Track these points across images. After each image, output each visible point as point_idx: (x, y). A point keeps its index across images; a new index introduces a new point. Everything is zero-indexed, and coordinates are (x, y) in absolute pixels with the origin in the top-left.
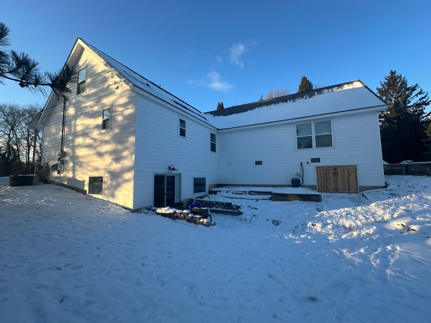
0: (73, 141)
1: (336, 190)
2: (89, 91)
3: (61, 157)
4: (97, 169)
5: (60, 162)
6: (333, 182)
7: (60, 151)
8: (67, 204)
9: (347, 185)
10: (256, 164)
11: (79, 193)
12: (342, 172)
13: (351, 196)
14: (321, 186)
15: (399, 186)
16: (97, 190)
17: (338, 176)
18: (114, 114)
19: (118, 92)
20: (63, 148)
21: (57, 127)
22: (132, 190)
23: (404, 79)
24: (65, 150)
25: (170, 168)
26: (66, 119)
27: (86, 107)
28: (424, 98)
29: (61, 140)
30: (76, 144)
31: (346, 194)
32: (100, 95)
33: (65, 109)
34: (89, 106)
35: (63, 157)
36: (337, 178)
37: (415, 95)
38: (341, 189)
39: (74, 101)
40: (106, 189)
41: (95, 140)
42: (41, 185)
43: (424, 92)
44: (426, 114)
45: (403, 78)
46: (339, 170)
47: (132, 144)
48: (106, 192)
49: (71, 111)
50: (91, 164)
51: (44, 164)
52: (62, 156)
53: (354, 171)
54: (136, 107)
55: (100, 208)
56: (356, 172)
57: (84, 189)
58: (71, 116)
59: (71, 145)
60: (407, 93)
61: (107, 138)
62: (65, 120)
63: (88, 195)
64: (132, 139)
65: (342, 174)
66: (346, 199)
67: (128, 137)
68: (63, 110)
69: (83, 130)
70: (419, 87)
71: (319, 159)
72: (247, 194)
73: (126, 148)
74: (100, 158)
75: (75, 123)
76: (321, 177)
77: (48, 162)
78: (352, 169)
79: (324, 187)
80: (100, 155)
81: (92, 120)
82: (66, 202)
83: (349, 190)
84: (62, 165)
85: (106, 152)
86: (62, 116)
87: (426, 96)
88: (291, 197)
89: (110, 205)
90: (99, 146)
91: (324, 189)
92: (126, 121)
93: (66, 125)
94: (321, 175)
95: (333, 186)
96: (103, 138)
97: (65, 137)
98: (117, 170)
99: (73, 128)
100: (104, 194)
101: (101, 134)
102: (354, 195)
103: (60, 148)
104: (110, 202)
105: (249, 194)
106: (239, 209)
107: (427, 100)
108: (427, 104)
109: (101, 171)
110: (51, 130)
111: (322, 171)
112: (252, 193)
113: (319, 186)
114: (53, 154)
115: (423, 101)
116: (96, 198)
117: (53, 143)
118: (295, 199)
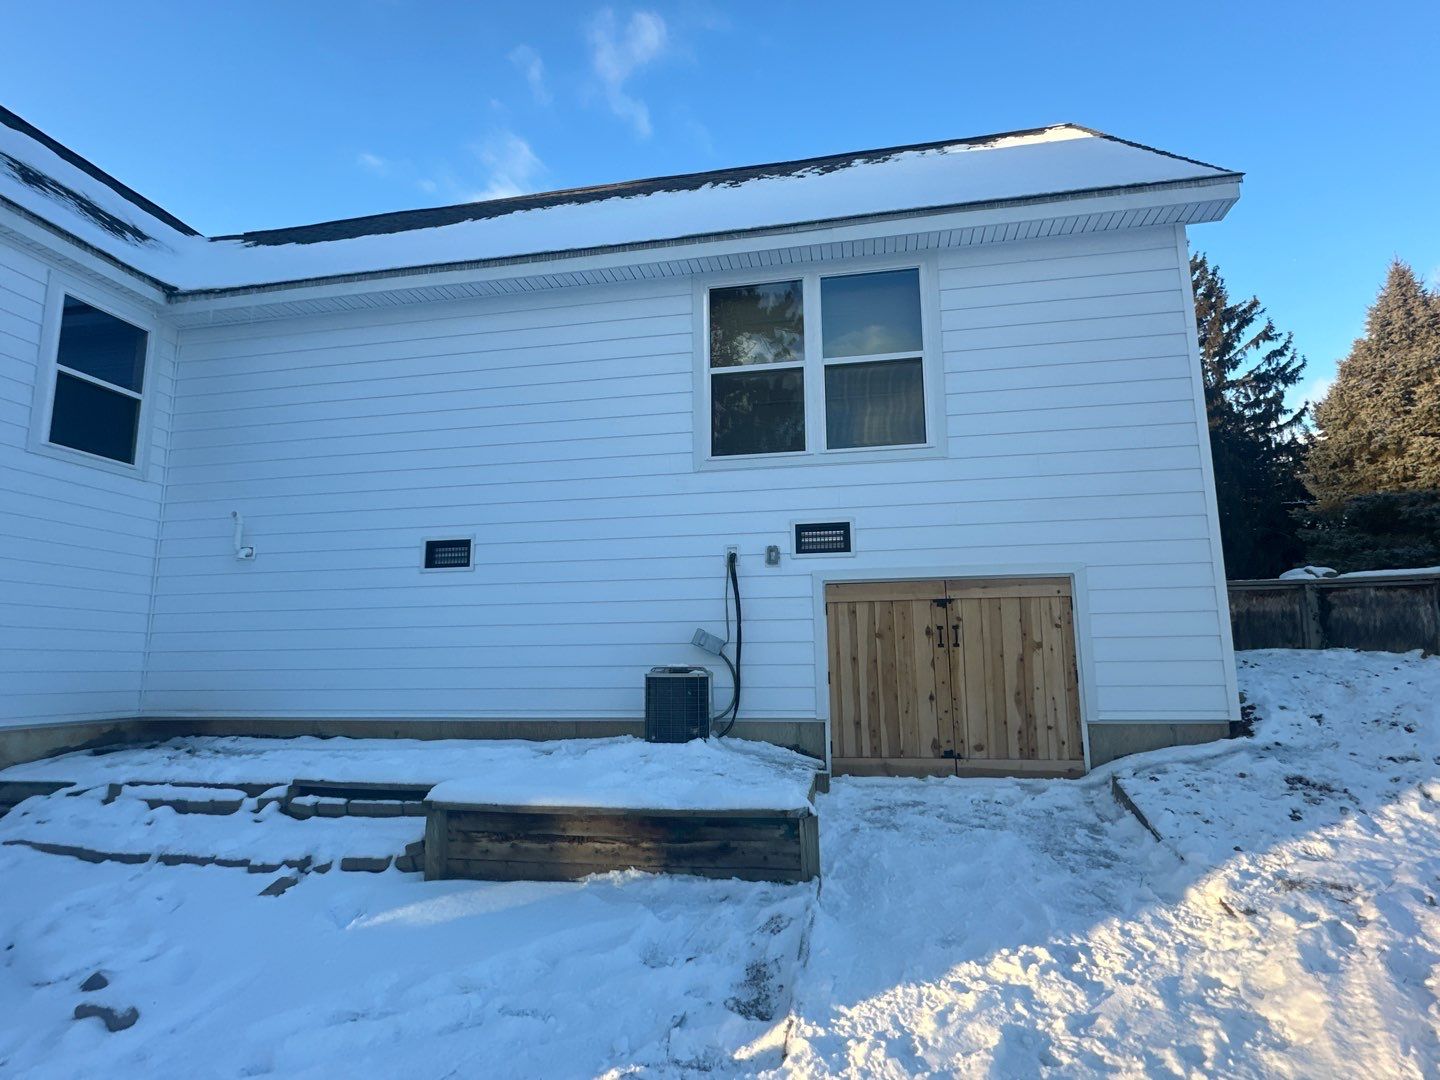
1: (951, 758)
6: (931, 698)
9: (1015, 720)
10: (431, 562)
12: (986, 622)
13: (1041, 802)
14: (858, 724)
15: (1319, 718)
17: (961, 648)
23: (1214, 274)
28: (1280, 353)
31: (1005, 789)
36: (952, 669)
37: (1252, 342)
38: (979, 748)
43: (1277, 332)
44: (1289, 417)
45: (1210, 271)
46: (964, 610)
53: (1056, 614)
56: (1070, 622)
60: (1226, 329)
65: (986, 634)
66: (1007, 840)
70: (1263, 311)
71: (845, 527)
72: (273, 805)
76: (854, 659)
78: (1044, 603)
79: (874, 733)
83: (1029, 752)
87: (1286, 347)
88: (581, 840)
91: (876, 751)
94: (855, 646)
95: (926, 722)
102: (1059, 792)
105: (286, 808)
107: (1288, 364)
108: (1290, 378)
111: (862, 611)
112: (309, 800)
113: (840, 724)
115: (1278, 364)
118: (615, 854)
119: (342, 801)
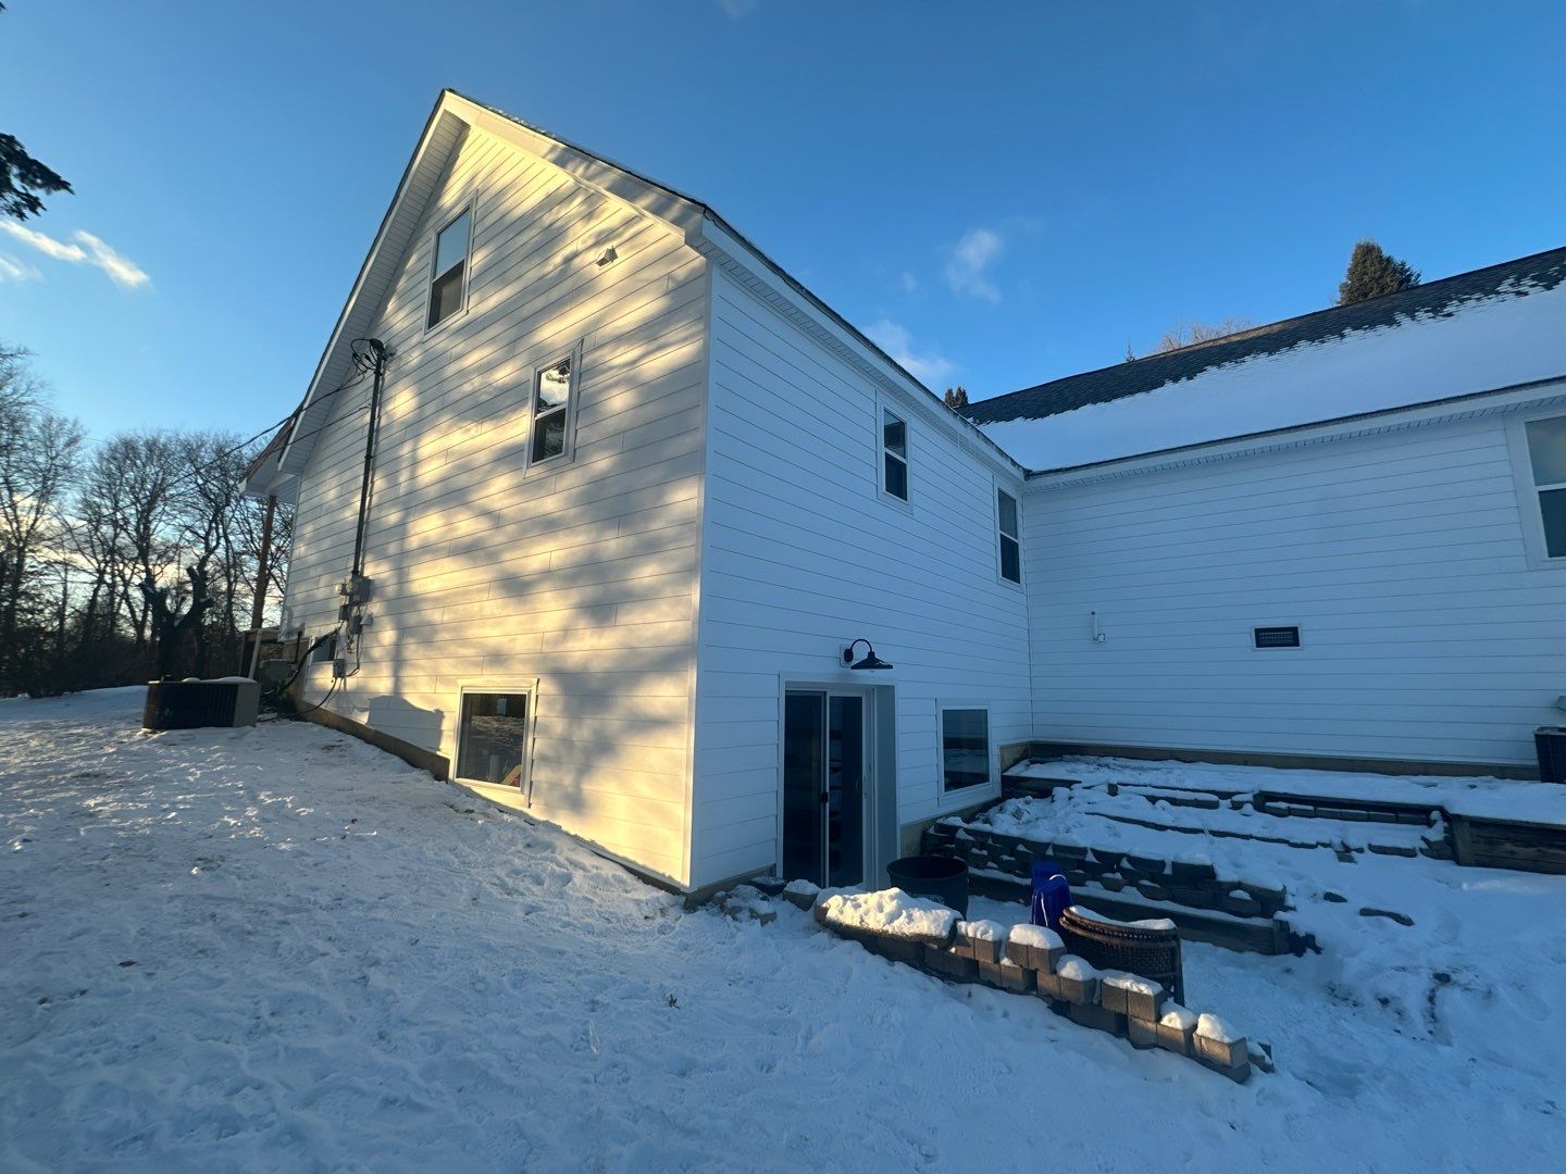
0: (401, 530)
2: (479, 304)
3: (352, 604)
4: (497, 658)
5: (345, 624)
7: (350, 577)
8: (361, 839)
10: (1261, 643)
11: (416, 773)
16: (494, 760)
18: (589, 385)
19: (615, 272)
20: (363, 565)
21: (347, 476)
22: (687, 779)
24: (370, 571)
25: (848, 655)
26: (380, 438)
27: (464, 374)
29: (356, 530)
30: (414, 542)
32: (527, 310)
33: (377, 400)
34: (475, 370)
35: (359, 604)
39: (415, 358)
40: (544, 759)
41: (495, 518)
42: (268, 725)
47: (685, 522)
48: (541, 775)
49: (402, 403)
50: (473, 632)
51: (289, 633)
52: (356, 598)
54: (707, 328)
55: (517, 872)
57: (438, 753)
58: (402, 423)
59: (393, 548)
61: (550, 504)
62: (377, 443)
63: (453, 783)
64: (686, 497)
67: (662, 485)
68: (370, 401)
69: (443, 480)
72: (1248, 808)
73: (650, 548)
74: (512, 600)
75: (414, 450)
77: (303, 625)
80: (516, 587)
81: (487, 426)
82: (353, 821)
84: (355, 637)
85: (547, 574)
86: (368, 426)
89: (565, 852)
90: (515, 542)
92: (650, 407)
93: (378, 463)
96: (532, 504)
97: (373, 516)
98: (597, 666)
99: (403, 477)
100: (531, 783)
101: (523, 488)
103: (352, 564)
104: (557, 829)
105: (1260, 807)
106: (1280, 915)
109: (519, 668)
110: (324, 489)
112: (1283, 805)
114: (321, 593)
116: (489, 803)
117: (326, 544)
119: (1311, 808)
